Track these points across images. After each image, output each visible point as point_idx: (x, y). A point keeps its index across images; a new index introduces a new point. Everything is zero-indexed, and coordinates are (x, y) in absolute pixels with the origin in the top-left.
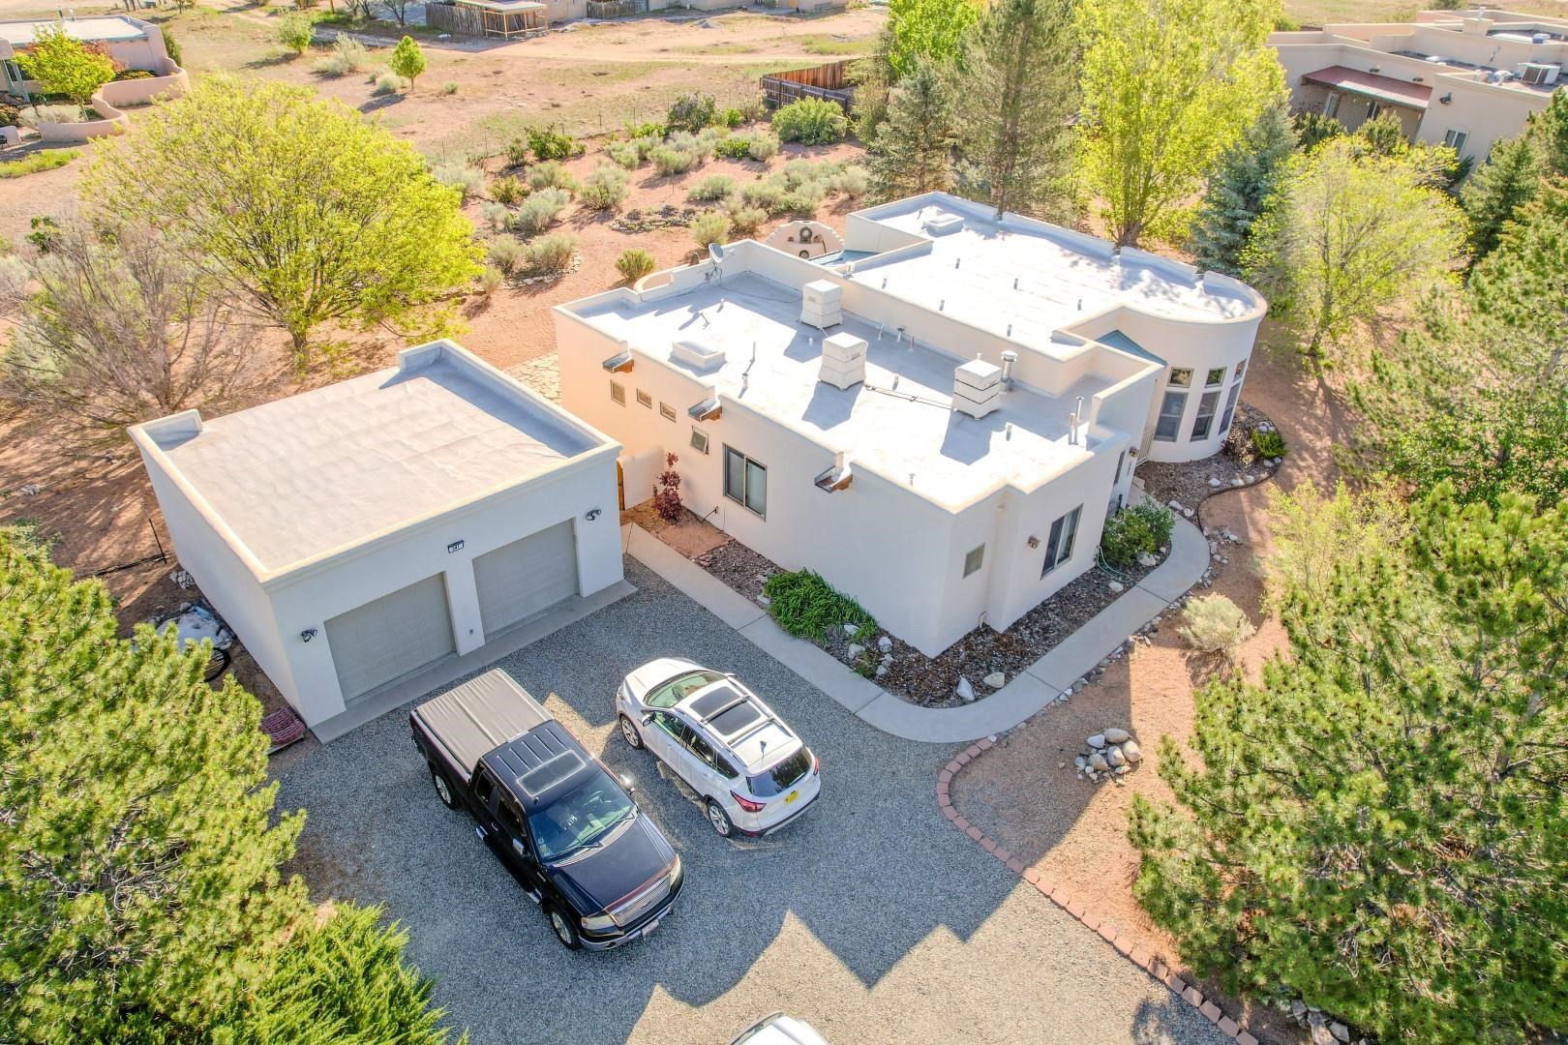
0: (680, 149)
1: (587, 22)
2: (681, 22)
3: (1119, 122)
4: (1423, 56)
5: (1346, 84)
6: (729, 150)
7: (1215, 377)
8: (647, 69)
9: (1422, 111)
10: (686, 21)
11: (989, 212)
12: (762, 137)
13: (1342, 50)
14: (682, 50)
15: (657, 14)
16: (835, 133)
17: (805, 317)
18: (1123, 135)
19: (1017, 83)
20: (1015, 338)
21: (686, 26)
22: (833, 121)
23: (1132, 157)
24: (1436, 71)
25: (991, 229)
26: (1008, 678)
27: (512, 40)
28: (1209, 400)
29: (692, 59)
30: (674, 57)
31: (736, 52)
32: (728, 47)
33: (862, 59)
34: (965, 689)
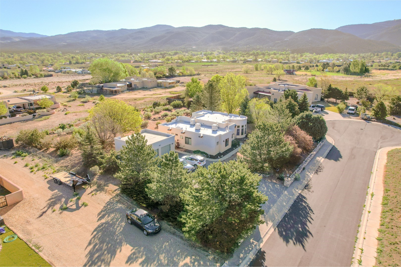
0: (157, 109)
1: (128, 91)
2: (145, 90)
3: (226, 100)
4: (270, 89)
5: (260, 93)
6: (165, 109)
7: (243, 126)
8: (143, 99)
9: (270, 96)
10: (146, 90)
11: (211, 111)
12: (170, 107)
13: (259, 88)
14: (148, 95)
15: (140, 89)
16: (181, 106)
17: (191, 124)
18: (227, 101)
19: (211, 95)
20: (218, 122)
21: (147, 91)
22: (181, 104)
23: (229, 104)
24: (272, 90)
25: (212, 113)
26: (223, 156)
27: (115, 95)
28: (242, 130)
29: (151, 96)
30: (147, 96)
31: (158, 95)
32: (156, 94)
33: (183, 95)
34: (219, 157)
